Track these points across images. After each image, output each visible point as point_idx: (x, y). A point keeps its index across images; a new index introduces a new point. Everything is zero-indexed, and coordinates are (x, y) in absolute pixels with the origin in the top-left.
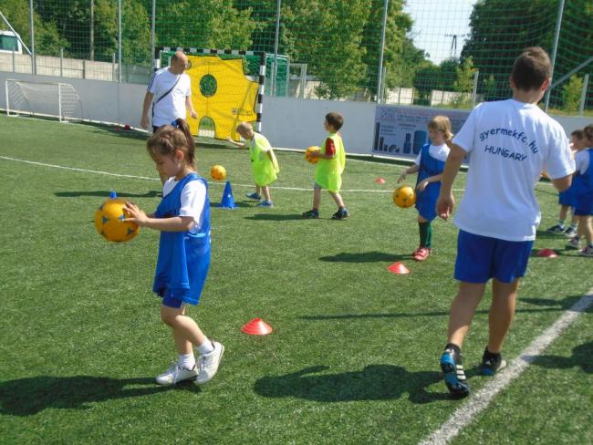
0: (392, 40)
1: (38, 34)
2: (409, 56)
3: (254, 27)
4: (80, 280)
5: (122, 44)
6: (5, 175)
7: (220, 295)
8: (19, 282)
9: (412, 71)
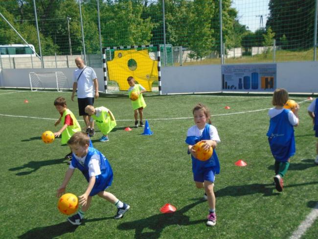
0: (227, 23)
1: (43, 44)
2: (237, 30)
3: (152, 27)
4: (76, 188)
5: (85, 43)
6: (34, 128)
7: (147, 190)
8: (46, 193)
9: (240, 37)
